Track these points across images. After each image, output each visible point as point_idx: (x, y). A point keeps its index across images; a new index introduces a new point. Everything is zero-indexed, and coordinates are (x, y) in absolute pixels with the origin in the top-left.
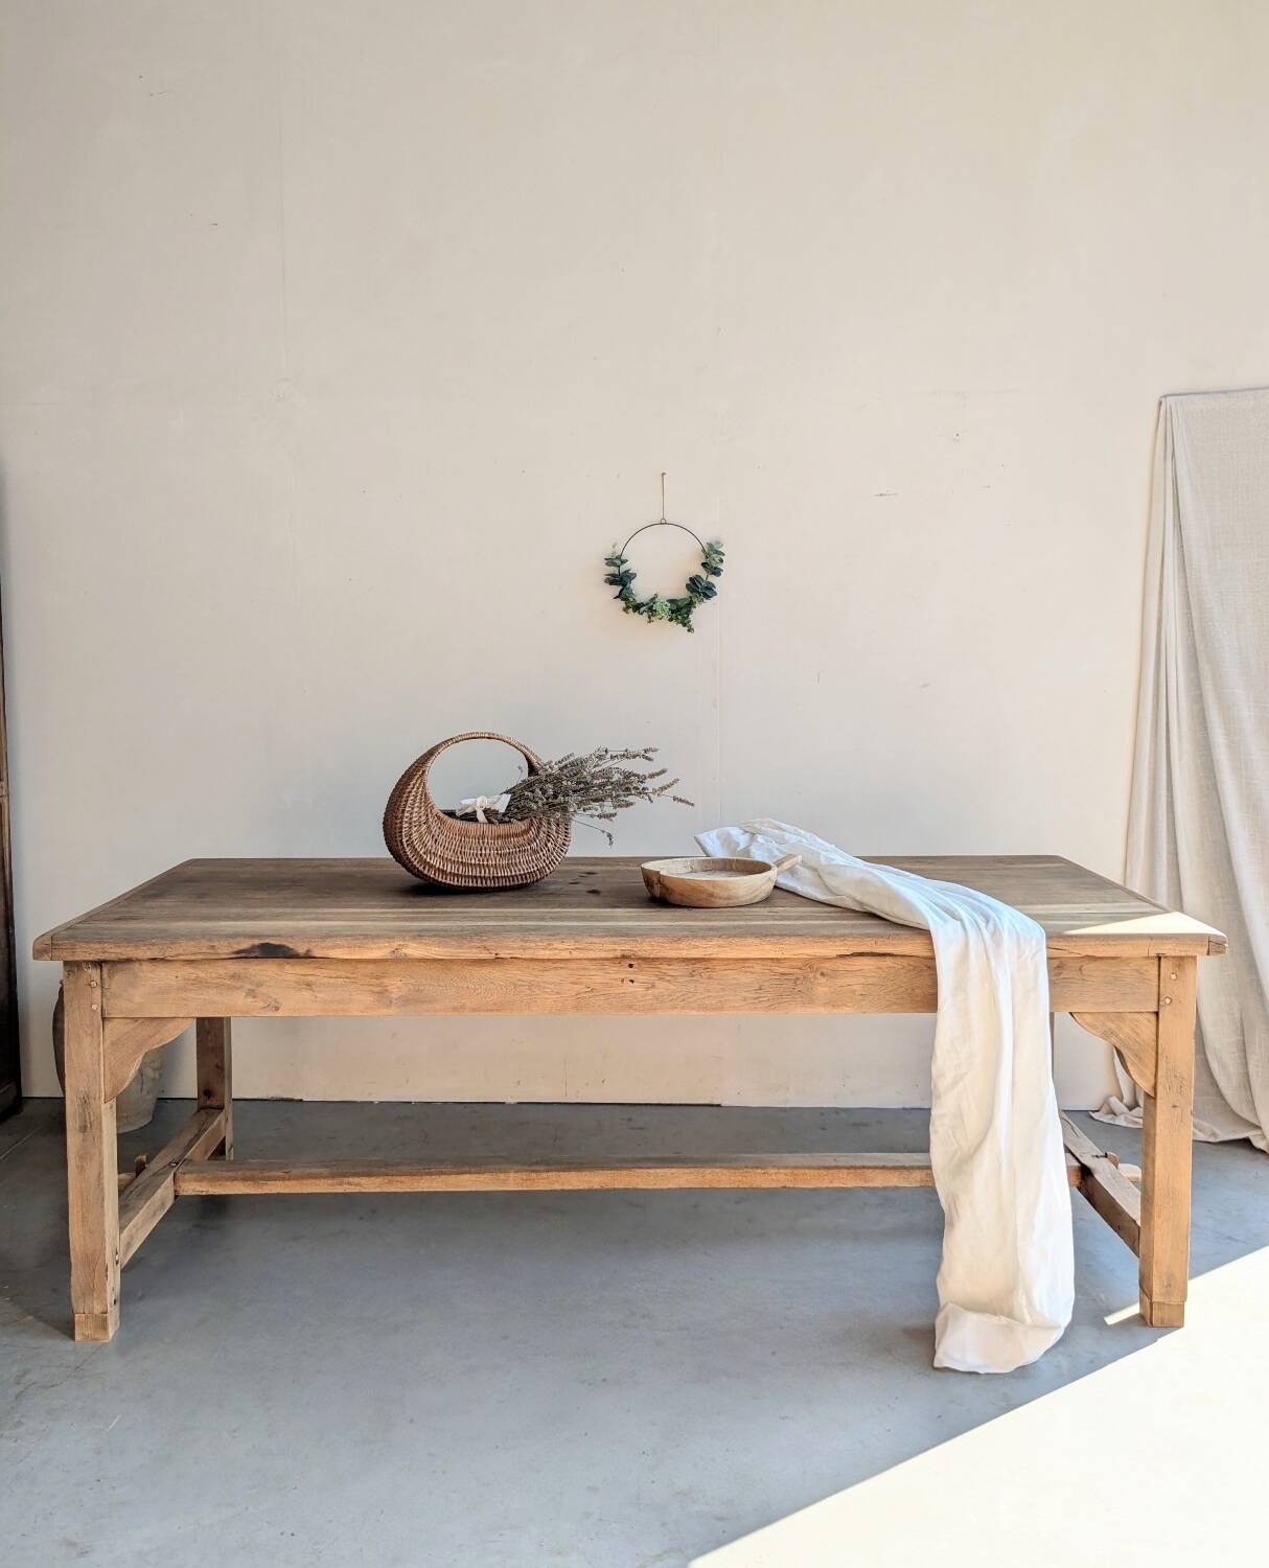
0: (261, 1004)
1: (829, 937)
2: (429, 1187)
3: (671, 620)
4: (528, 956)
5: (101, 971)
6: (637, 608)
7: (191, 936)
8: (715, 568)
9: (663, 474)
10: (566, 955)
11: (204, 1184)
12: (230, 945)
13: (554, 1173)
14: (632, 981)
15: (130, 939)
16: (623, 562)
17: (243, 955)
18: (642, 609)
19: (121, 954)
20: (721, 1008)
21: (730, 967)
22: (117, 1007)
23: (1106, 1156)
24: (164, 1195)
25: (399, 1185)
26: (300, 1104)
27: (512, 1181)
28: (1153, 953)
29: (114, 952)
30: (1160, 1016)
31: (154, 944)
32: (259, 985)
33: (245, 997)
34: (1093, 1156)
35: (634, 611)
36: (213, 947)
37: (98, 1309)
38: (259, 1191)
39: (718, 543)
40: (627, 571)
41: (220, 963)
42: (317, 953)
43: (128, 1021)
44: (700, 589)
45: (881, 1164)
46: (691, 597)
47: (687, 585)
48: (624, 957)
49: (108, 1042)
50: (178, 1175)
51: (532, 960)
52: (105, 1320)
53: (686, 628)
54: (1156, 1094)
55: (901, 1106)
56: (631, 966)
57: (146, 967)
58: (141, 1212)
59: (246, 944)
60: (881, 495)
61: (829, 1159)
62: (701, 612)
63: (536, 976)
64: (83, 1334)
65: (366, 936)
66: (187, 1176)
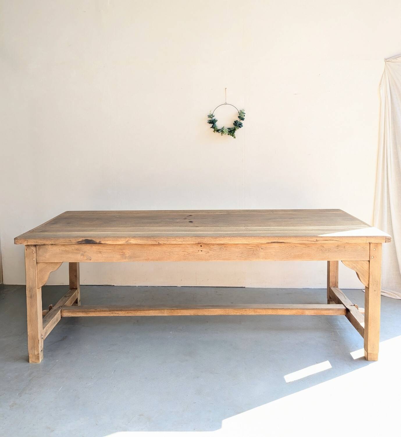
0: (85, 258)
1: (264, 237)
2: (140, 314)
3: (228, 135)
4: (168, 243)
5: (36, 248)
6: (218, 131)
7: (64, 237)
8: (242, 118)
9: (226, 88)
10: (181, 243)
11: (70, 313)
12: (75, 240)
13: (179, 310)
14: (202, 251)
15: (44, 238)
16: (213, 116)
17: (80, 243)
18: (219, 131)
19: (42, 243)
20: (230, 260)
21: (232, 246)
22: (41, 259)
23: (354, 305)
24: (57, 317)
25: (131, 314)
26: (113, 287)
27: (166, 313)
28: (368, 242)
29: (40, 242)
30: (370, 261)
31: (52, 240)
32: (85, 252)
33: (81, 256)
34: (350, 305)
35: (217, 132)
36: (70, 240)
37: (36, 353)
38: (88, 316)
39: (243, 110)
40: (215, 119)
41: (72, 245)
42: (102, 242)
43: (44, 263)
44: (237, 125)
45: (282, 308)
46: (235, 127)
47: (234, 124)
48: (199, 243)
49: (38, 270)
50: (62, 310)
51: (170, 244)
52: (38, 357)
53: (233, 137)
54: (369, 286)
55: (302, 288)
56: (201, 246)
57: (50, 247)
58: (50, 322)
59: (80, 240)
60: (295, 94)
61: (266, 306)
62: (238, 132)
63: (171, 249)
64: (32, 361)
65: (118, 237)
66: (65, 311)
